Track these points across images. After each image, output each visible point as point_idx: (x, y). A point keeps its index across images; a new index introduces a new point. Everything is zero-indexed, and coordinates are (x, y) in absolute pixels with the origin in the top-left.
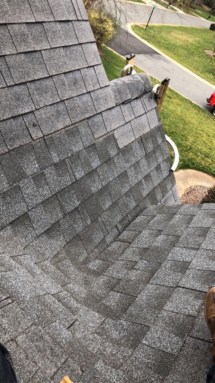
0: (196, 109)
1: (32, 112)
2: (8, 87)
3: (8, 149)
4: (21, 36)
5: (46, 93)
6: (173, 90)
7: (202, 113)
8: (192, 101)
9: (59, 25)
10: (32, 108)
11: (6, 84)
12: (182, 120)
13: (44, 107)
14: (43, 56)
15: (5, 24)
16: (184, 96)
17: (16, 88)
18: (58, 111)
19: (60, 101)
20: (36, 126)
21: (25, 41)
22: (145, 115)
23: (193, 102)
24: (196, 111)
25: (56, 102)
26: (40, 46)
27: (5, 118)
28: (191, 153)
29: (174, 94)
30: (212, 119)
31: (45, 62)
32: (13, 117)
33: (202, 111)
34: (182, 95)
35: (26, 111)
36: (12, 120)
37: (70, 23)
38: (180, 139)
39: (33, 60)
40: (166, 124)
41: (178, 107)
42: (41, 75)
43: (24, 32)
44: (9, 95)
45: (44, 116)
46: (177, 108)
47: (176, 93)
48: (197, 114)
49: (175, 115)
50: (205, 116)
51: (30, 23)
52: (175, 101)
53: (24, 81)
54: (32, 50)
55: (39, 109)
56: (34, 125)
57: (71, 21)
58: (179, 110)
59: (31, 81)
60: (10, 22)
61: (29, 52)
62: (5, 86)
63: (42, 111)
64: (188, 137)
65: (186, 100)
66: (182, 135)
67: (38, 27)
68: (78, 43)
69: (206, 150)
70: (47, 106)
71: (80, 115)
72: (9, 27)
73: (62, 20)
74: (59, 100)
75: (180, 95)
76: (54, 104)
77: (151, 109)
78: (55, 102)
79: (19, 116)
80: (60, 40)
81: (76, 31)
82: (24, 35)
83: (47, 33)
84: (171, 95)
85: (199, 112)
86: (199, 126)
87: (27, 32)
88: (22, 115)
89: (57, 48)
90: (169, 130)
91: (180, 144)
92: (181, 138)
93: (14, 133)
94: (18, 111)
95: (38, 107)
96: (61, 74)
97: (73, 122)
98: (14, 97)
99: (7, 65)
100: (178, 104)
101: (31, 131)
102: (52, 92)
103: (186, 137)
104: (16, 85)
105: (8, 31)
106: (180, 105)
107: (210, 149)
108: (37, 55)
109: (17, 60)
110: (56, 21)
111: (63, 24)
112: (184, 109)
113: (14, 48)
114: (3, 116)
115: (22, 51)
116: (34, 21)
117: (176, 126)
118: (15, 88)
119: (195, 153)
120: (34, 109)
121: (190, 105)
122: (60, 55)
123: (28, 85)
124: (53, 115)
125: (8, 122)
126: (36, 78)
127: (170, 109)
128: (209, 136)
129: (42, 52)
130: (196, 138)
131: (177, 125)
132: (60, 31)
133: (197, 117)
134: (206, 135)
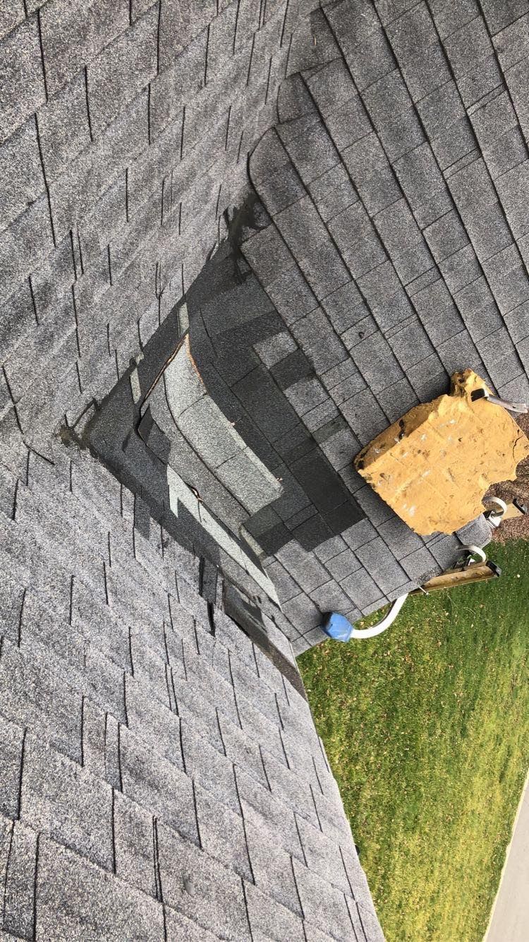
0: (491, 858)
1: (378, 328)
2: (404, 288)
3: (322, 300)
4: (476, 297)
5: (410, 346)
6: (522, 785)
7: (488, 879)
8: (511, 844)
9: (511, 351)
10: (384, 327)
11: (407, 285)
12: (455, 814)
13: (390, 346)
14: (460, 334)
15: (483, 273)
16: (517, 818)
17: (404, 301)
18: (388, 369)
19: (404, 370)
20: (361, 337)
21: (471, 303)
22: (421, 544)
23: (509, 848)
24: (486, 860)
25: (402, 365)
26: (472, 327)
27: (362, 289)
28: (378, 847)
29: (515, 788)
30: (478, 911)
31: (453, 338)
32: (365, 301)
33: (494, 878)
34: (518, 812)
35: (377, 319)
36: (361, 300)
37: (520, 371)
38: (406, 810)
39: (450, 319)
40: (434, 769)
41: (483, 800)
42: (432, 333)
43: (483, 300)
44: (393, 292)
45: (376, 347)
46: (480, 800)
47: (517, 796)
48: (481, 862)
49: (462, 794)
50: (481, 887)
51: (497, 307)
52: (498, 792)
53: (417, 310)
54: (463, 316)
55: (385, 338)
56: (360, 334)
57: (525, 372)
58: (476, 805)
59: (419, 319)
60: (489, 280)
61: (459, 312)
62: (404, 285)
63: (383, 344)
64: (417, 836)
65: (509, 825)
66: (416, 817)
67: (496, 321)
68: (497, 387)
69: (393, 892)
70: (392, 350)
71: (390, 408)
72: (481, 279)
73: (520, 356)
74: (404, 368)
75: (515, 806)
76: (397, 361)
77: (434, 555)
78: (401, 362)
79: (369, 310)
80: (490, 357)
81: (513, 382)
82: (479, 302)
83: (494, 335)
84: (507, 779)
85: (488, 869)
86: (450, 867)
87: (484, 304)
88: (371, 314)
89: (479, 354)
90: (420, 779)
91: (394, 814)
92: (408, 813)
93: (344, 306)
94: (375, 307)
95: (387, 337)
96: (443, 366)
97: (378, 397)
98: (393, 299)
99: (432, 283)
100: (490, 802)
101: (353, 330)
102: (413, 355)
103: (413, 828)
104: (409, 299)
105: (475, 278)
106: (490, 810)
107: (400, 906)
108: (458, 324)
109: (442, 296)
110: (514, 346)
111: (514, 358)
112: (483, 822)
113: (456, 290)
114: (363, 287)
115: (456, 300)
116: (502, 313)
117: (435, 796)
118: (405, 298)
119: (380, 858)
120: (384, 330)
121: (498, 841)
122: (470, 361)
123: (414, 317)
124: (381, 361)
125: (358, 295)
126: (426, 327)
127: (475, 779)
128: (432, 899)
129: (465, 332)
130: (419, 860)
131: (439, 798)
132: (503, 354)
133: (472, 863)
134: (434, 892)
